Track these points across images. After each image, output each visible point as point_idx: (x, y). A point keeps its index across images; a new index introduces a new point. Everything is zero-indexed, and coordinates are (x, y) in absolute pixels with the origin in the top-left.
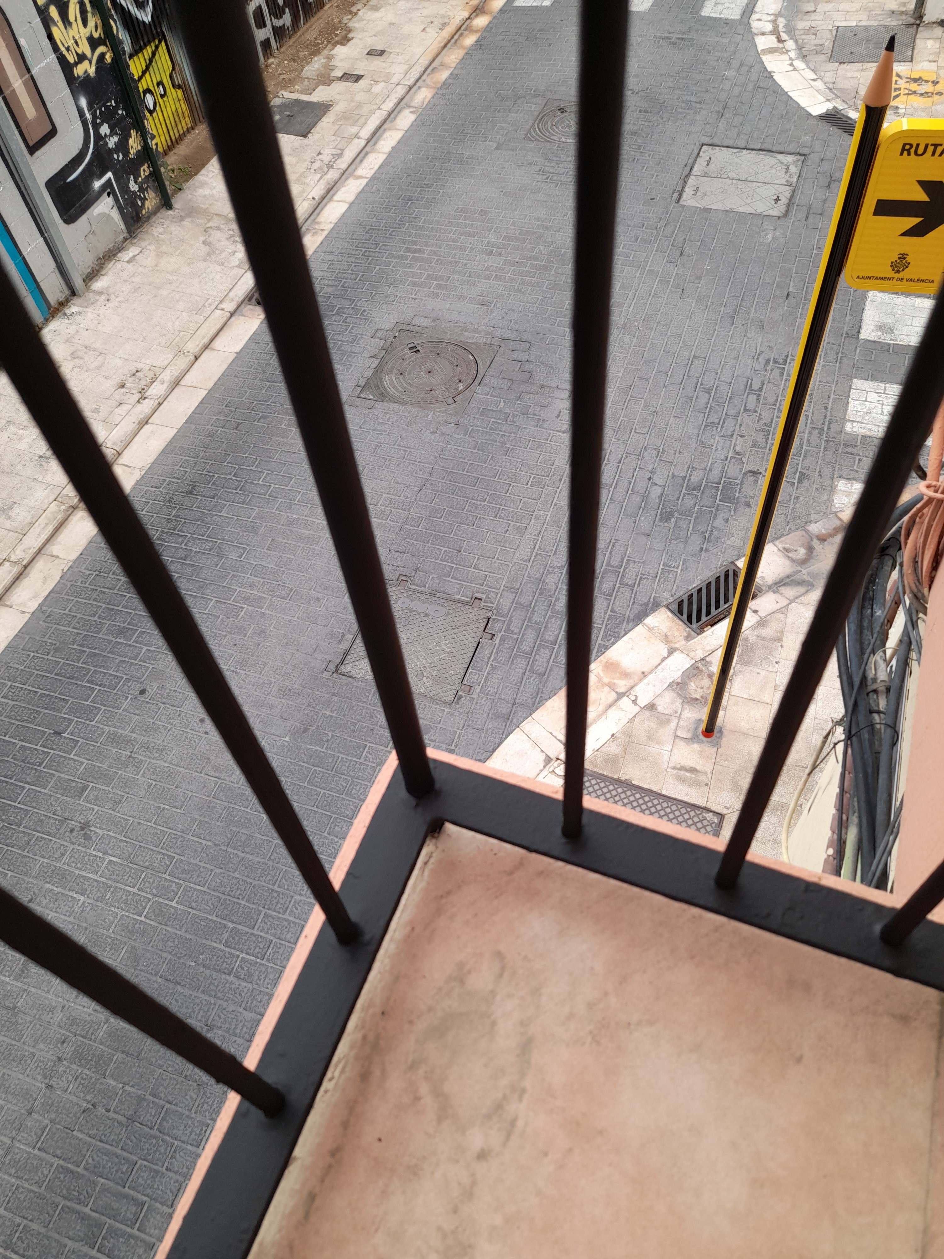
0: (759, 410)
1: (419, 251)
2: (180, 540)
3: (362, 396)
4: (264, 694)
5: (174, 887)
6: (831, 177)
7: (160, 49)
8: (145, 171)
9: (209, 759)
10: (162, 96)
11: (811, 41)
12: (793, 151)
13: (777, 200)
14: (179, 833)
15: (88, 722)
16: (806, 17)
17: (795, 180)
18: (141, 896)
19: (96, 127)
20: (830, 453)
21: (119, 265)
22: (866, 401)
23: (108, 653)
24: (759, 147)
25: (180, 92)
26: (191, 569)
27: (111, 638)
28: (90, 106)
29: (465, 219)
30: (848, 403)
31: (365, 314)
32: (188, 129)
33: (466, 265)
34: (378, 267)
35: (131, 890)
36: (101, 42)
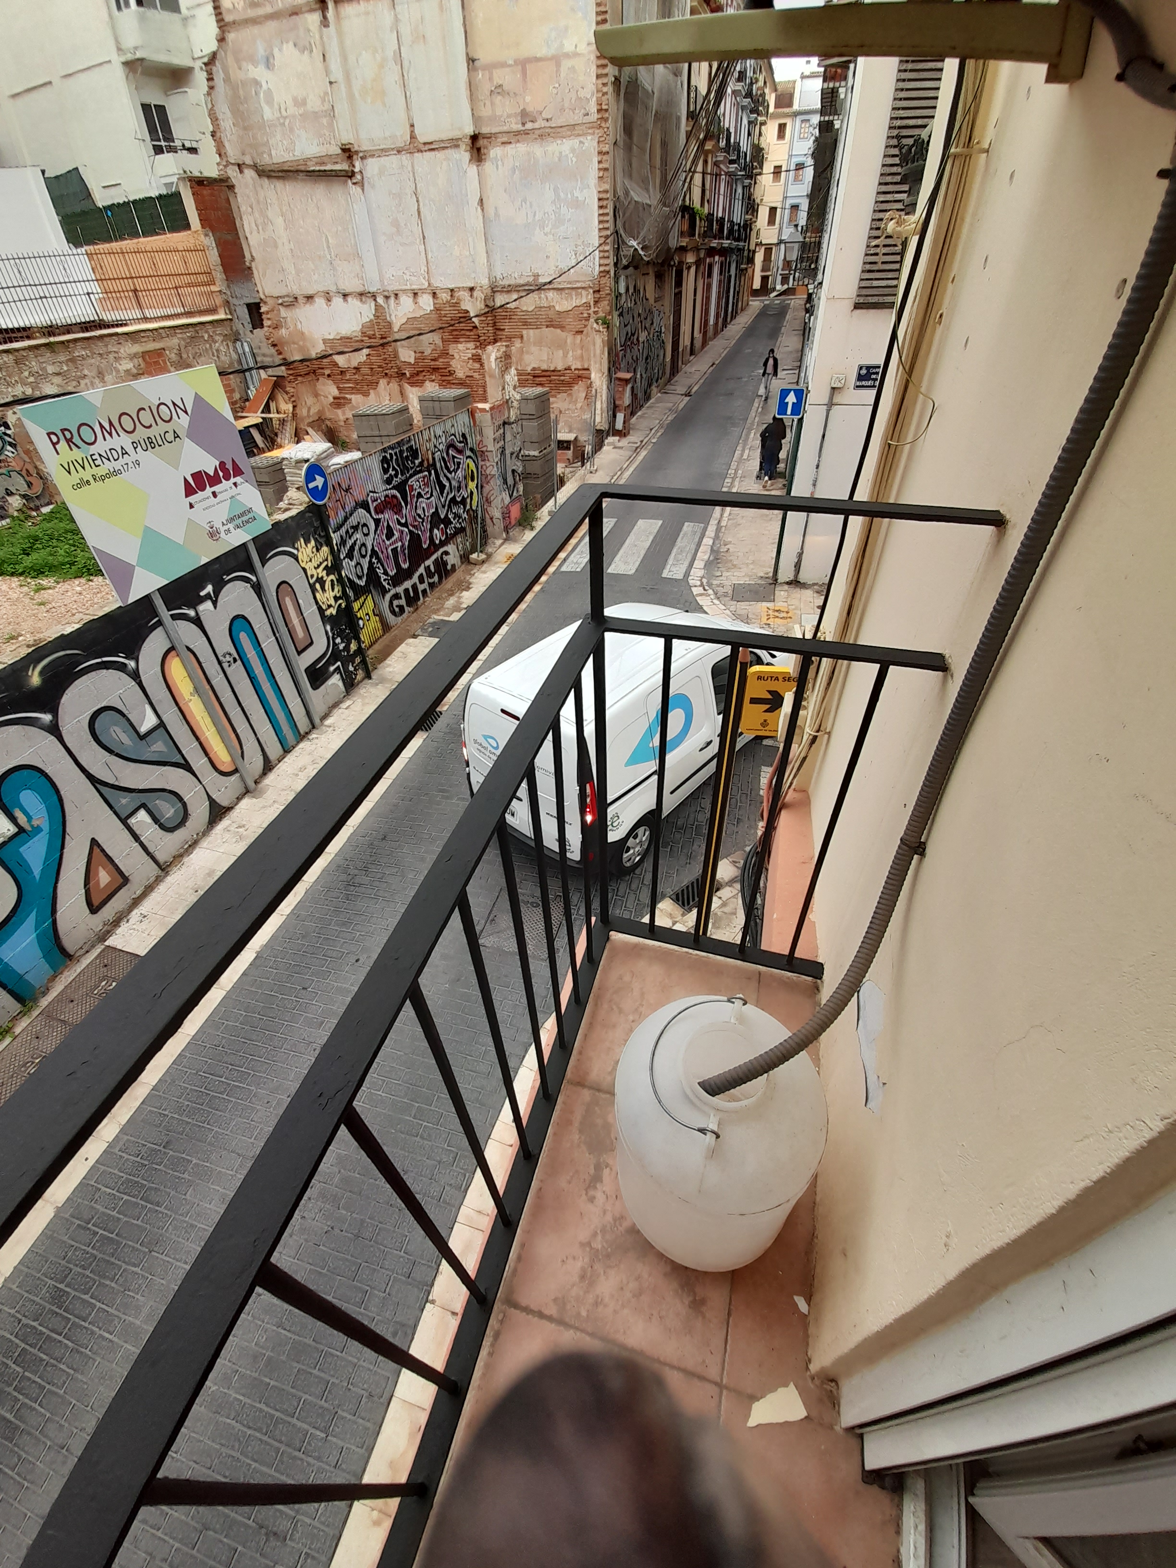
7: (368, 598)
8: (358, 660)
10: (368, 621)
11: (721, 590)
15: (323, 981)
16: (717, 579)
19: (334, 639)
20: (753, 807)
21: (340, 711)
23: (336, 937)
25: (377, 618)
28: (332, 629)
32: (380, 636)
36: (340, 598)
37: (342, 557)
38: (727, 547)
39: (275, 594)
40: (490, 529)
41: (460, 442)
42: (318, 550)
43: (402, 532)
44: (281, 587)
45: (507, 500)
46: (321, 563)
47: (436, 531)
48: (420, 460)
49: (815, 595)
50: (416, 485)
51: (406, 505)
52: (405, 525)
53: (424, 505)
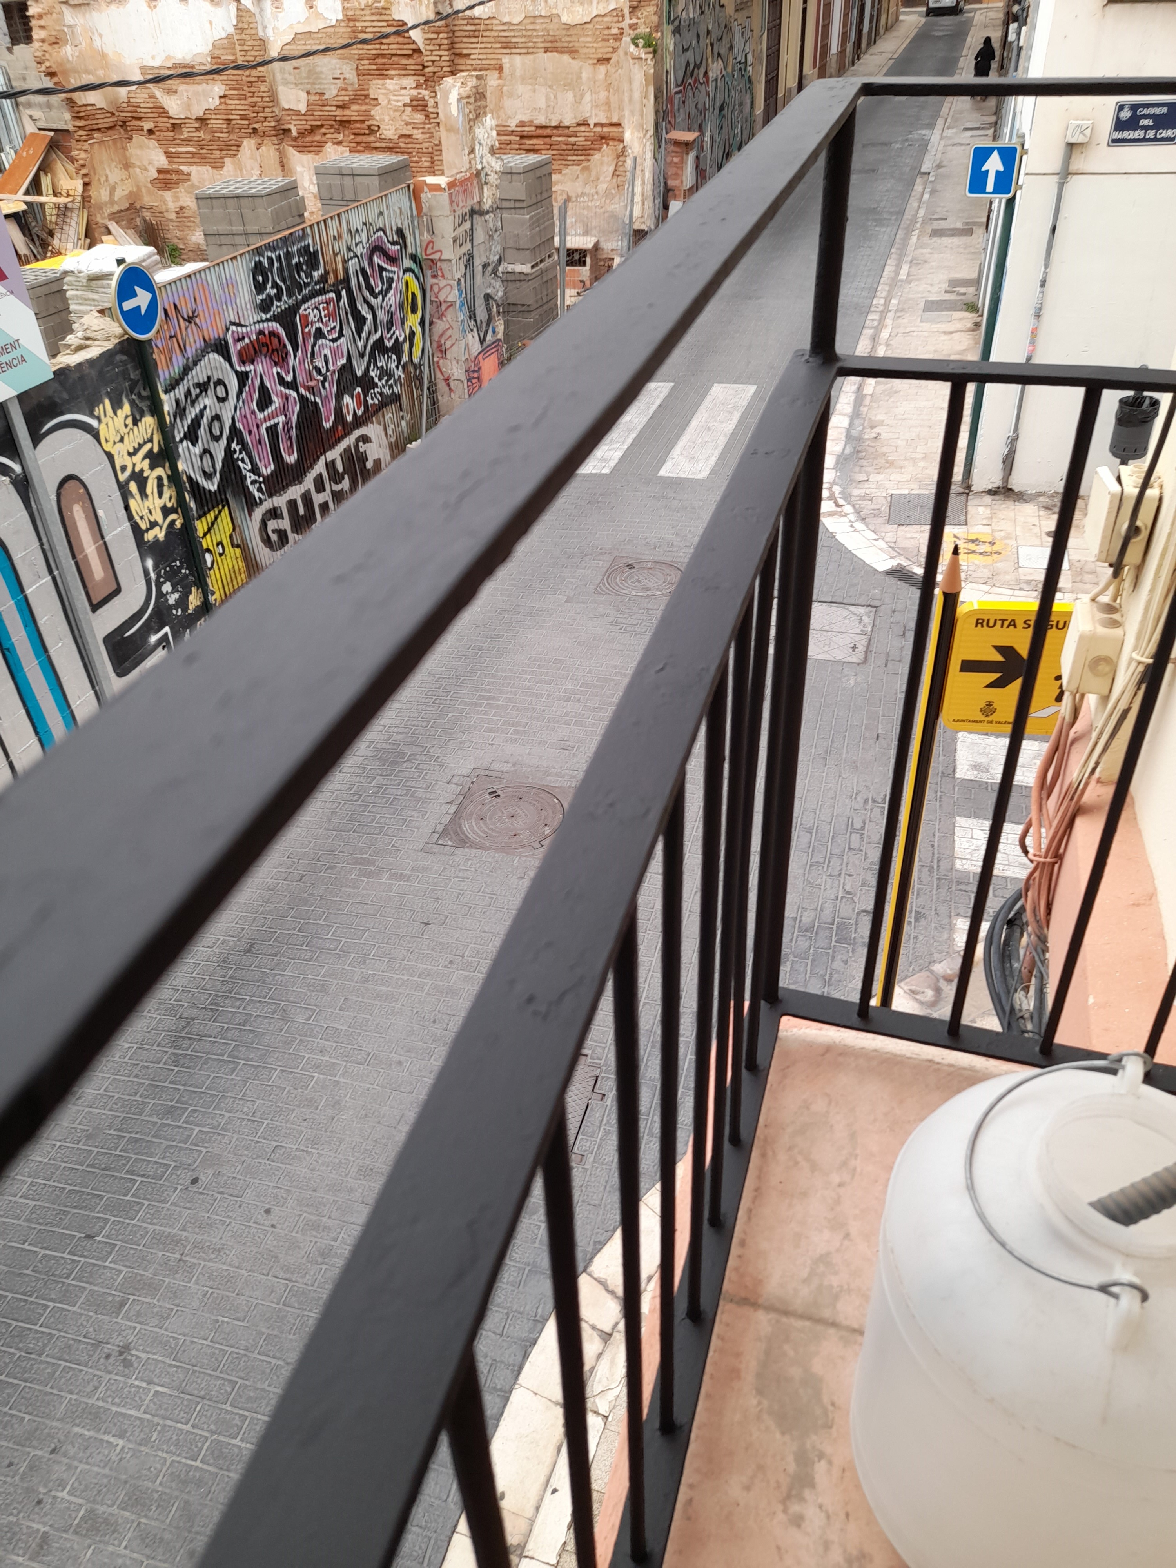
0: (863, 849)
1: (494, 698)
2: (238, 1003)
3: (440, 842)
4: (341, 1176)
5: (237, 1421)
6: (905, 627)
7: (223, 514)
9: (276, 1257)
10: (221, 555)
11: (867, 506)
12: (863, 603)
13: (854, 648)
14: (242, 1352)
15: (127, 1221)
16: (859, 486)
17: (870, 629)
18: (197, 1435)
19: (159, 585)
20: (943, 891)
22: (972, 838)
23: (153, 1136)
24: (830, 600)
25: (238, 551)
26: (251, 1035)
27: (155, 1119)
28: (156, 567)
29: (539, 667)
30: (954, 841)
31: (439, 760)
32: (243, 584)
33: (543, 711)
34: (450, 715)
35: (184, 1427)
36: (173, 510)
37: (178, 439)
38: (876, 430)
39: (53, 497)
40: (443, 400)
41: (394, 243)
42: (135, 422)
43: (287, 398)
44: (66, 486)
45: (476, 347)
46: (141, 446)
47: (347, 399)
48: (321, 271)
49: (1042, 513)
50: (313, 315)
51: (295, 349)
52: (293, 386)
53: (327, 351)
